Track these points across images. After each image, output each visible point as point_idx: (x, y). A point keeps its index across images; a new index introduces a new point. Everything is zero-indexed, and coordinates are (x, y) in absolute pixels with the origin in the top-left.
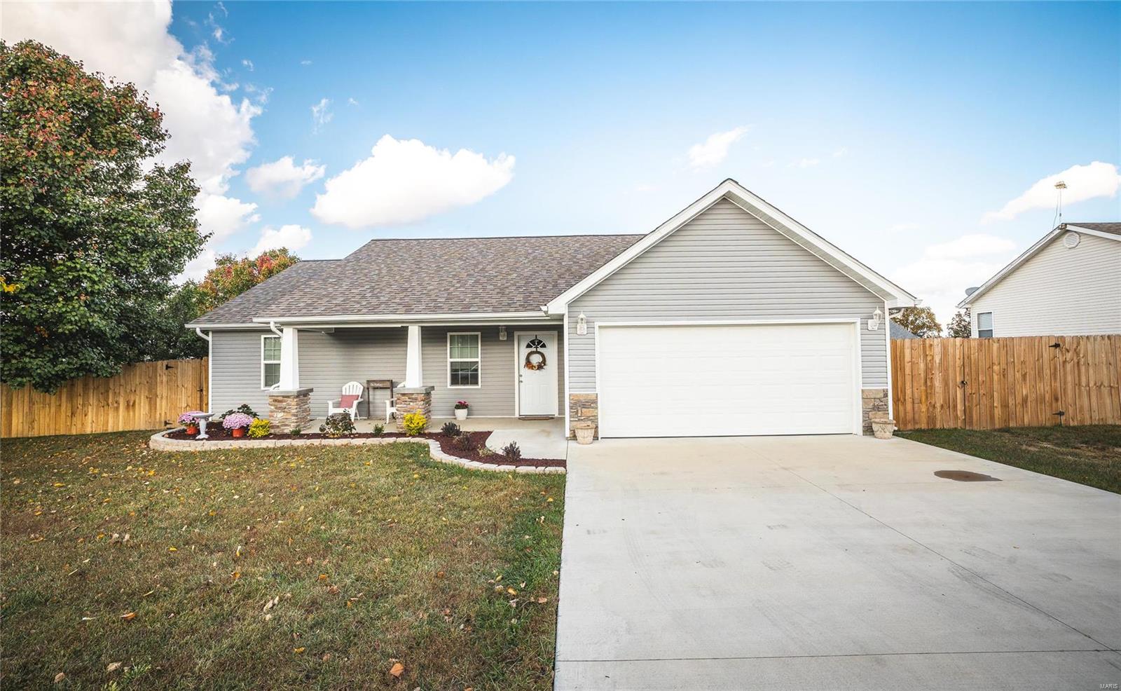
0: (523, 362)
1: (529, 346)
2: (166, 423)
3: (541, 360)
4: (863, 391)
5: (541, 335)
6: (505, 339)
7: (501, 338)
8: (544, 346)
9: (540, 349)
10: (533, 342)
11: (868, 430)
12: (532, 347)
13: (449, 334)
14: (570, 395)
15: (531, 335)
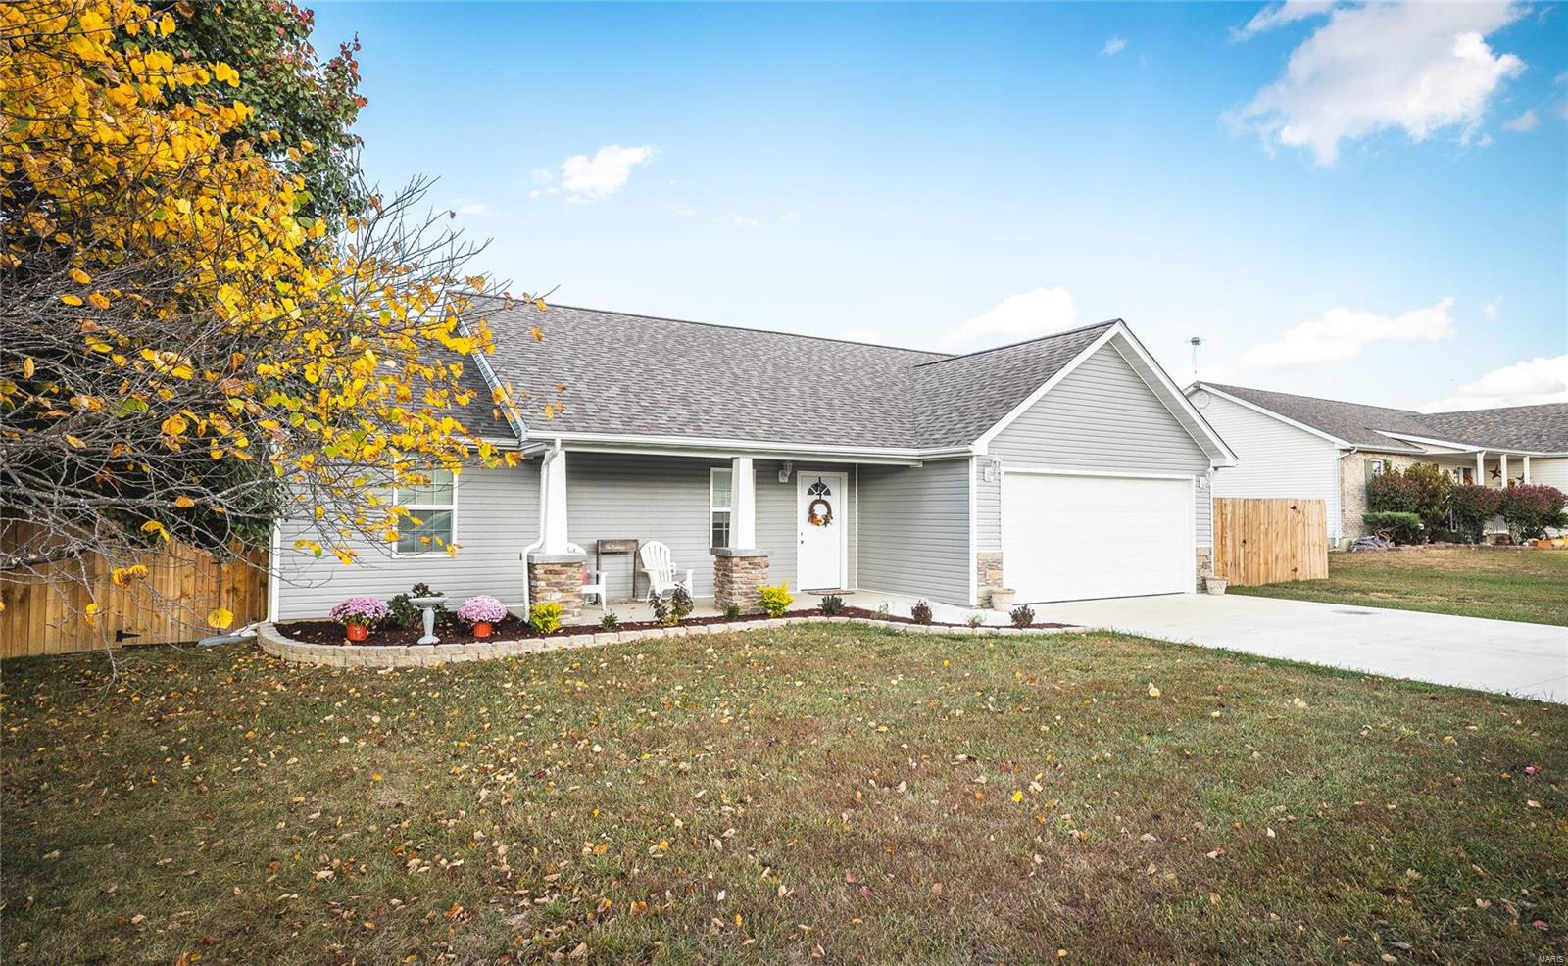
0: (807, 515)
1: (810, 492)
2: (120, 635)
3: (825, 512)
4: (1197, 549)
5: (826, 477)
6: (786, 480)
7: (781, 480)
8: (828, 493)
9: (824, 497)
10: (816, 486)
11: (1203, 587)
12: (813, 493)
13: (713, 470)
14: (978, 554)
15: (813, 477)
